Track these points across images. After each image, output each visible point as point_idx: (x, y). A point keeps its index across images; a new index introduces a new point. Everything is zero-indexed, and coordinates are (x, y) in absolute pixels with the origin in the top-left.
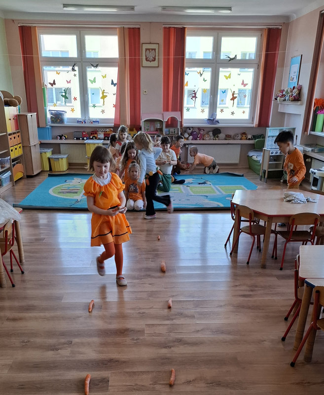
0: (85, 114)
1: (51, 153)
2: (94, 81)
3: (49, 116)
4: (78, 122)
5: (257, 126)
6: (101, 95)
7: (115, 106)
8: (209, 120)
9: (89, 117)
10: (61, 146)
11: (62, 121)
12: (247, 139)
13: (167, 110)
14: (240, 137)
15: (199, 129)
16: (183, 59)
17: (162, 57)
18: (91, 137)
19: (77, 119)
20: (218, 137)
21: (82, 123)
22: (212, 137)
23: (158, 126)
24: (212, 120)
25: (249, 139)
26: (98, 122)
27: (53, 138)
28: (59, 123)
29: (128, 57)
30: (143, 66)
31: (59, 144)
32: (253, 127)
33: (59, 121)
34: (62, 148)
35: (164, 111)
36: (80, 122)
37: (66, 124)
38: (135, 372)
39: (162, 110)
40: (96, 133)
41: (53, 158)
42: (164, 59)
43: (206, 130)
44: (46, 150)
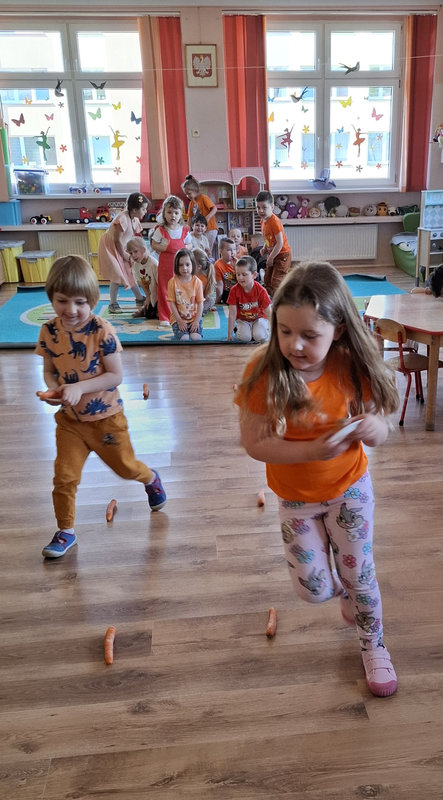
0: (84, 177)
1: (21, 248)
2: (98, 115)
3: (14, 181)
4: (71, 190)
5: (404, 191)
6: (113, 141)
7: (139, 160)
8: (316, 181)
9: (92, 181)
10: (41, 235)
11: (40, 189)
12: (387, 214)
13: (239, 166)
14: (375, 211)
15: (300, 198)
16: (263, 71)
17: (223, 68)
18: (98, 218)
19: (68, 185)
20: (334, 212)
21: (80, 192)
22: (325, 213)
23: (223, 194)
24: (322, 182)
25: (392, 214)
26: (109, 189)
27: (24, 223)
28: (35, 193)
29: (160, 70)
30: (190, 85)
31: (36, 233)
32: (398, 193)
33: (33, 189)
34: (43, 239)
35: (232, 166)
36: (76, 190)
37: (48, 194)
38: (201, 619)
39: (229, 165)
40: (107, 211)
41: (25, 258)
42: (228, 71)
43: (313, 201)
44: (10, 244)
